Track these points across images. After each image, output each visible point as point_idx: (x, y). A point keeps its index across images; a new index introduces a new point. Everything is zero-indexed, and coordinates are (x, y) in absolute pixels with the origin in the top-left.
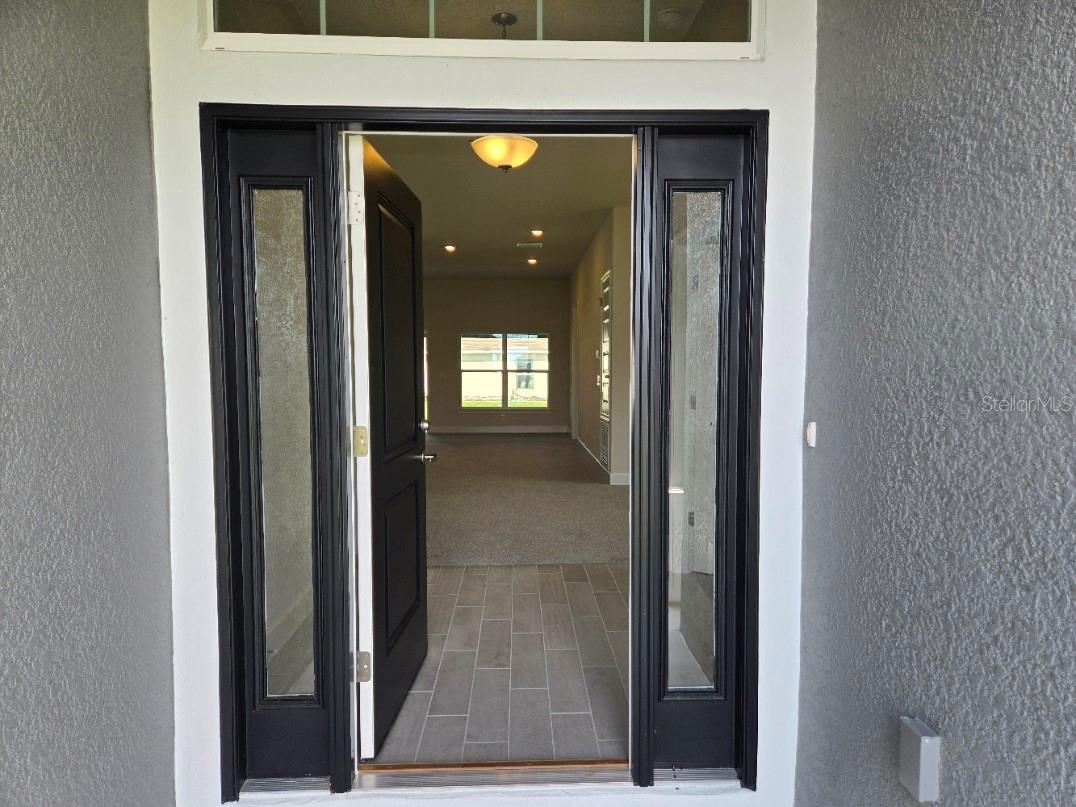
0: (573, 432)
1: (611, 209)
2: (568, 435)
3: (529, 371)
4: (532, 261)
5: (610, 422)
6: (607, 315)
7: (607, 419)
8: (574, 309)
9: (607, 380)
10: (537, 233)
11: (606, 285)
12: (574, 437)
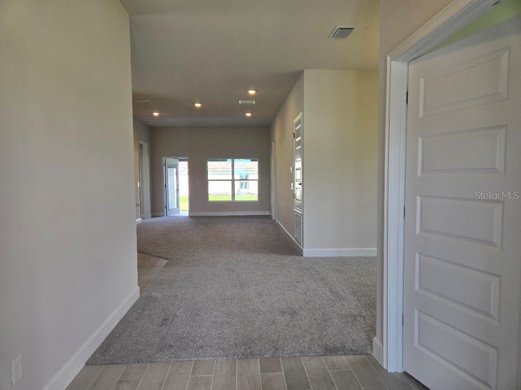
0: (273, 215)
1: (302, 72)
2: (269, 217)
3: (246, 180)
4: (249, 115)
5: (302, 215)
6: (299, 143)
7: (301, 213)
8: (273, 143)
9: (300, 186)
10: (252, 92)
11: (297, 124)
12: (273, 219)
